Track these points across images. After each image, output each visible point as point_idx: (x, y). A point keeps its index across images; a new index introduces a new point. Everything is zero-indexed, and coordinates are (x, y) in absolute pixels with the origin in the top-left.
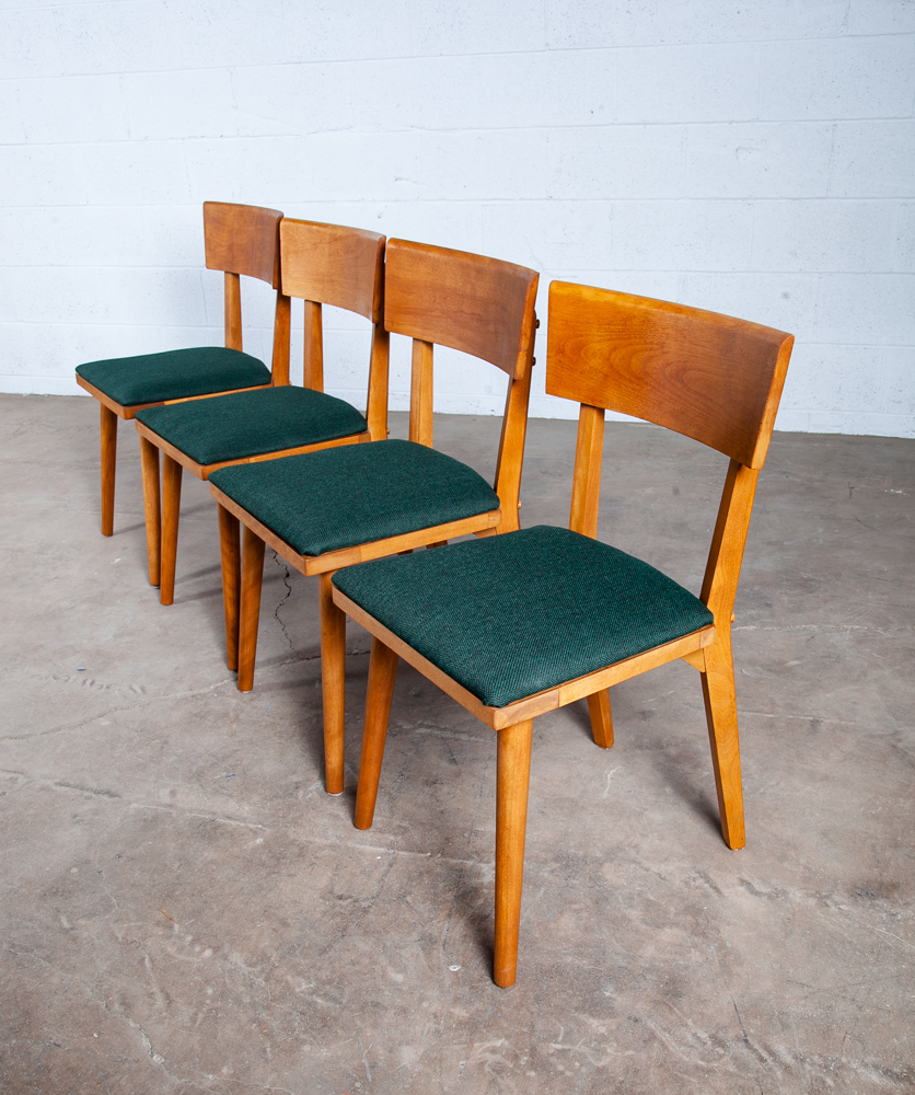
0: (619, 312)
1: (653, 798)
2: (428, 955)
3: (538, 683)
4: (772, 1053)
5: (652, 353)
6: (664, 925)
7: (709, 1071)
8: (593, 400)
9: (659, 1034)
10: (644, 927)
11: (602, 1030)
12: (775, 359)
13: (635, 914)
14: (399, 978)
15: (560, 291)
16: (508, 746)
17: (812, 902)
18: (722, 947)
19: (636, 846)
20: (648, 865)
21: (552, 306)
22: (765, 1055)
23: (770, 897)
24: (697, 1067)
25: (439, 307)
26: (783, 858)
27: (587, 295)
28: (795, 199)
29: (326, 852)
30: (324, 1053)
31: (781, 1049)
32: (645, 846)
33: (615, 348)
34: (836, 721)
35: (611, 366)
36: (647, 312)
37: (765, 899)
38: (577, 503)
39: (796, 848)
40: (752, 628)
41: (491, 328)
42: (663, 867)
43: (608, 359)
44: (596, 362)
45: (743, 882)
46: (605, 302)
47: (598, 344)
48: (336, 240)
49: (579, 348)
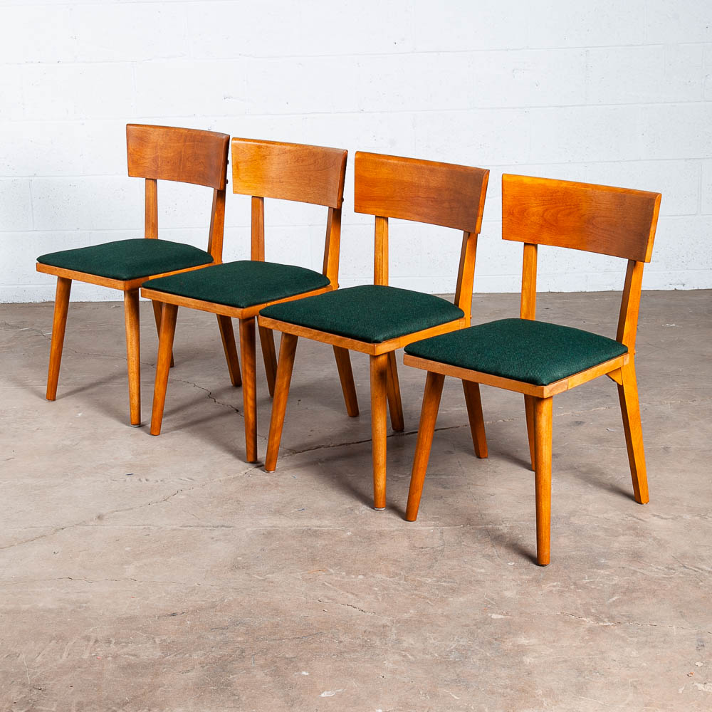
0: (548, 189)
1: (583, 490)
2: (493, 561)
3: (560, 374)
4: (699, 569)
5: (572, 210)
6: (619, 535)
7: (671, 578)
8: (534, 241)
9: (638, 570)
10: (608, 537)
11: (608, 573)
12: (653, 205)
13: (600, 533)
14: (483, 571)
15: (509, 180)
16: (543, 415)
17: (697, 518)
18: (655, 539)
19: (584, 510)
20: (596, 515)
21: (505, 188)
22: (697, 570)
23: (672, 519)
24: (664, 578)
25: (398, 194)
26: (673, 504)
27: (526, 181)
28: (561, 107)
29: (396, 533)
30: (462, 599)
31: (704, 567)
32: (590, 509)
33: (547, 210)
34: (679, 447)
35: (545, 220)
36: (566, 188)
37: (671, 520)
38: (524, 303)
39: (678, 500)
40: (602, 408)
41: (446, 205)
42: (605, 515)
43: (542, 216)
44: (534, 219)
45: (655, 516)
46: (539, 185)
47: (535, 208)
48: (286, 153)
49: (523, 211)
